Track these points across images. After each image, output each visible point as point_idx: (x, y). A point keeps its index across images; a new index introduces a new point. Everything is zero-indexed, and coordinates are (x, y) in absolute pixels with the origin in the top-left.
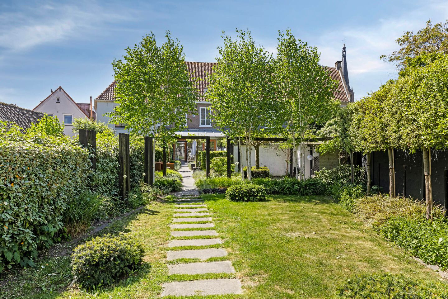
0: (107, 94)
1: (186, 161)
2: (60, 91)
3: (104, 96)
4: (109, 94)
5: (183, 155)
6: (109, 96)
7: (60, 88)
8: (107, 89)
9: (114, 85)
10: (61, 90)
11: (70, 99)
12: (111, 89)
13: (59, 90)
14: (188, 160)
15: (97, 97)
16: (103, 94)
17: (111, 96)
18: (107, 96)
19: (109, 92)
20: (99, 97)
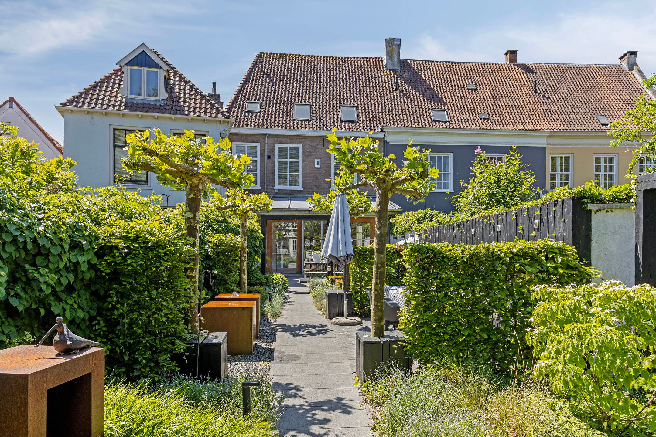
0: (93, 95)
1: (299, 271)
2: (11, 107)
3: (85, 98)
4: (98, 95)
5: (293, 254)
6: (97, 99)
7: (12, 100)
8: (97, 83)
9: (117, 76)
10: (14, 105)
11: (33, 126)
12: (108, 83)
13: (8, 105)
14: (305, 271)
15: (64, 101)
16: (81, 93)
17: (103, 100)
18: (91, 99)
19: (100, 91)
20: (70, 102)
